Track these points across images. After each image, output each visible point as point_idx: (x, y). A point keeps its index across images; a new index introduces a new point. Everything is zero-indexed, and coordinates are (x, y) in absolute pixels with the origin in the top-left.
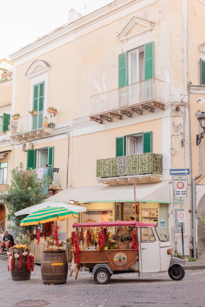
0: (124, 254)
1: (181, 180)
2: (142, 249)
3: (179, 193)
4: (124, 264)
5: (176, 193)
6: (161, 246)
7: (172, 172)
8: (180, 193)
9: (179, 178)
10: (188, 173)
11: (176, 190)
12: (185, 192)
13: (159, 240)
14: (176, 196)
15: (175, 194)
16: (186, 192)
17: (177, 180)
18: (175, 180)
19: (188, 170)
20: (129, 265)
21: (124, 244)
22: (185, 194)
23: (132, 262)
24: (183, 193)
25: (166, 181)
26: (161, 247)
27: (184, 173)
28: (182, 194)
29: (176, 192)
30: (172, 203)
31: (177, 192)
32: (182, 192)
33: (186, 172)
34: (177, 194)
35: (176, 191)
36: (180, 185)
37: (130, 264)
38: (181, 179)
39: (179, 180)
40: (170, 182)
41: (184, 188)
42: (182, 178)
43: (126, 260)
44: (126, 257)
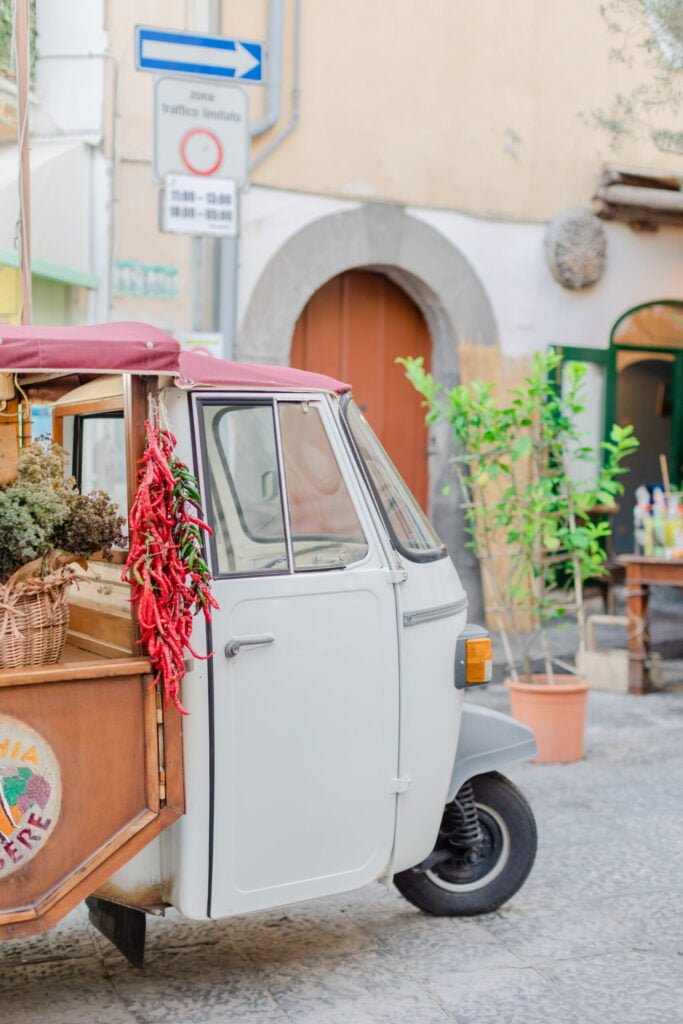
0: (22, 726)
1: (209, 114)
2: (230, 653)
3: (189, 204)
4: (27, 854)
5: (170, 202)
6: (411, 603)
7: (155, 50)
8: (201, 206)
9: (194, 95)
10: (255, 74)
11: (169, 179)
12: (225, 199)
13: (386, 539)
14: (171, 223)
15: (168, 213)
16: (233, 200)
17: (178, 110)
18: (166, 108)
19: (255, 50)
20: (90, 863)
21: (21, 600)
22: (226, 216)
23: (128, 818)
24: (219, 208)
25: (60, 133)
26: (411, 620)
27: (230, 72)
28: (210, 214)
29: (169, 195)
30: (104, 284)
31: (175, 193)
32: (211, 198)
33: (243, 61)
34: (176, 212)
35: (169, 190)
36: (202, 153)
37: (103, 851)
38: (213, 107)
39: (195, 113)
40: (95, 140)
41: (221, 172)
42: (211, 98)
43: (51, 811)
44: (46, 766)
